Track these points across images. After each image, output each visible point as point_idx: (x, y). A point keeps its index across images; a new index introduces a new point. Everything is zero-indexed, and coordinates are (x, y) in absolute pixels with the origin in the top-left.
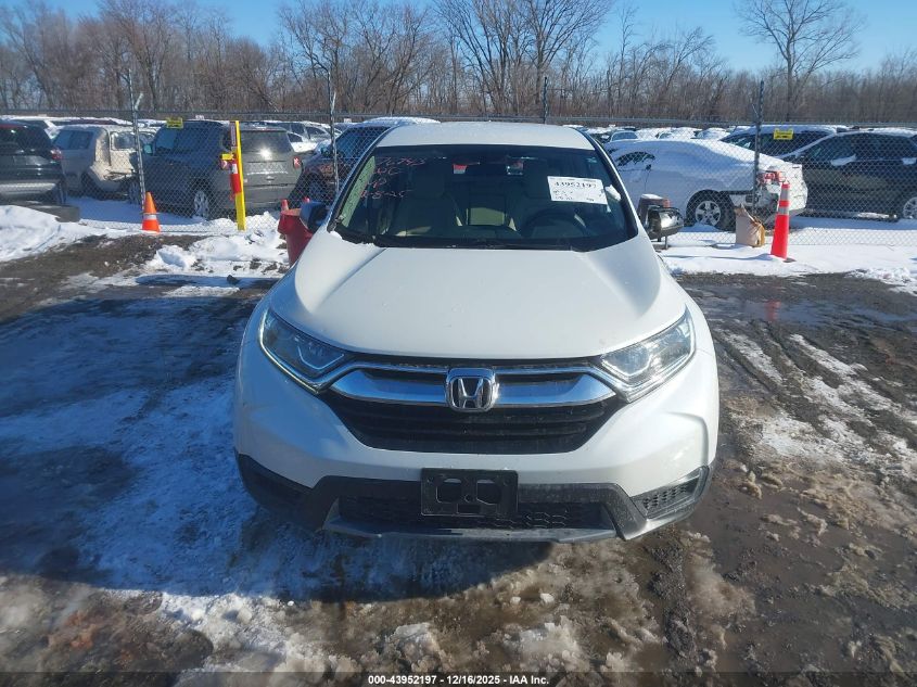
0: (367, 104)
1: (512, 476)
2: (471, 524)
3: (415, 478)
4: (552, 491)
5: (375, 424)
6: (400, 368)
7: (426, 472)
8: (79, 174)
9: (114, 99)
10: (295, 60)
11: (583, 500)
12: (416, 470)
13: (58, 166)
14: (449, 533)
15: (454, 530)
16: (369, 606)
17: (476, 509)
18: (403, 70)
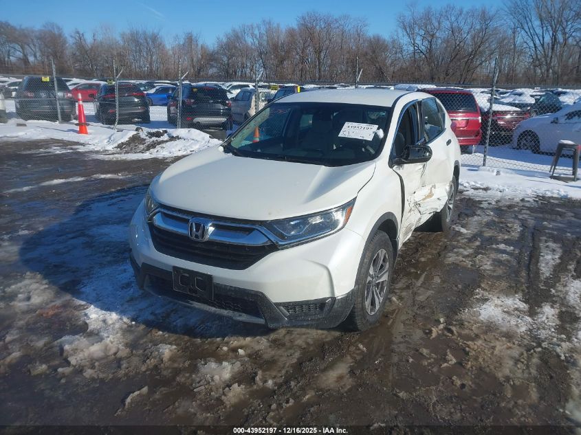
0: (447, 75)
1: (210, 277)
2: (199, 300)
3: (171, 270)
4: (230, 290)
5: (164, 241)
6: (174, 214)
7: (175, 268)
8: (244, 114)
9: (298, 73)
10: (405, 47)
11: (246, 298)
12: (170, 266)
13: (229, 109)
14: (188, 302)
15: (191, 302)
16: (161, 332)
17: (195, 292)
18: (475, 53)
